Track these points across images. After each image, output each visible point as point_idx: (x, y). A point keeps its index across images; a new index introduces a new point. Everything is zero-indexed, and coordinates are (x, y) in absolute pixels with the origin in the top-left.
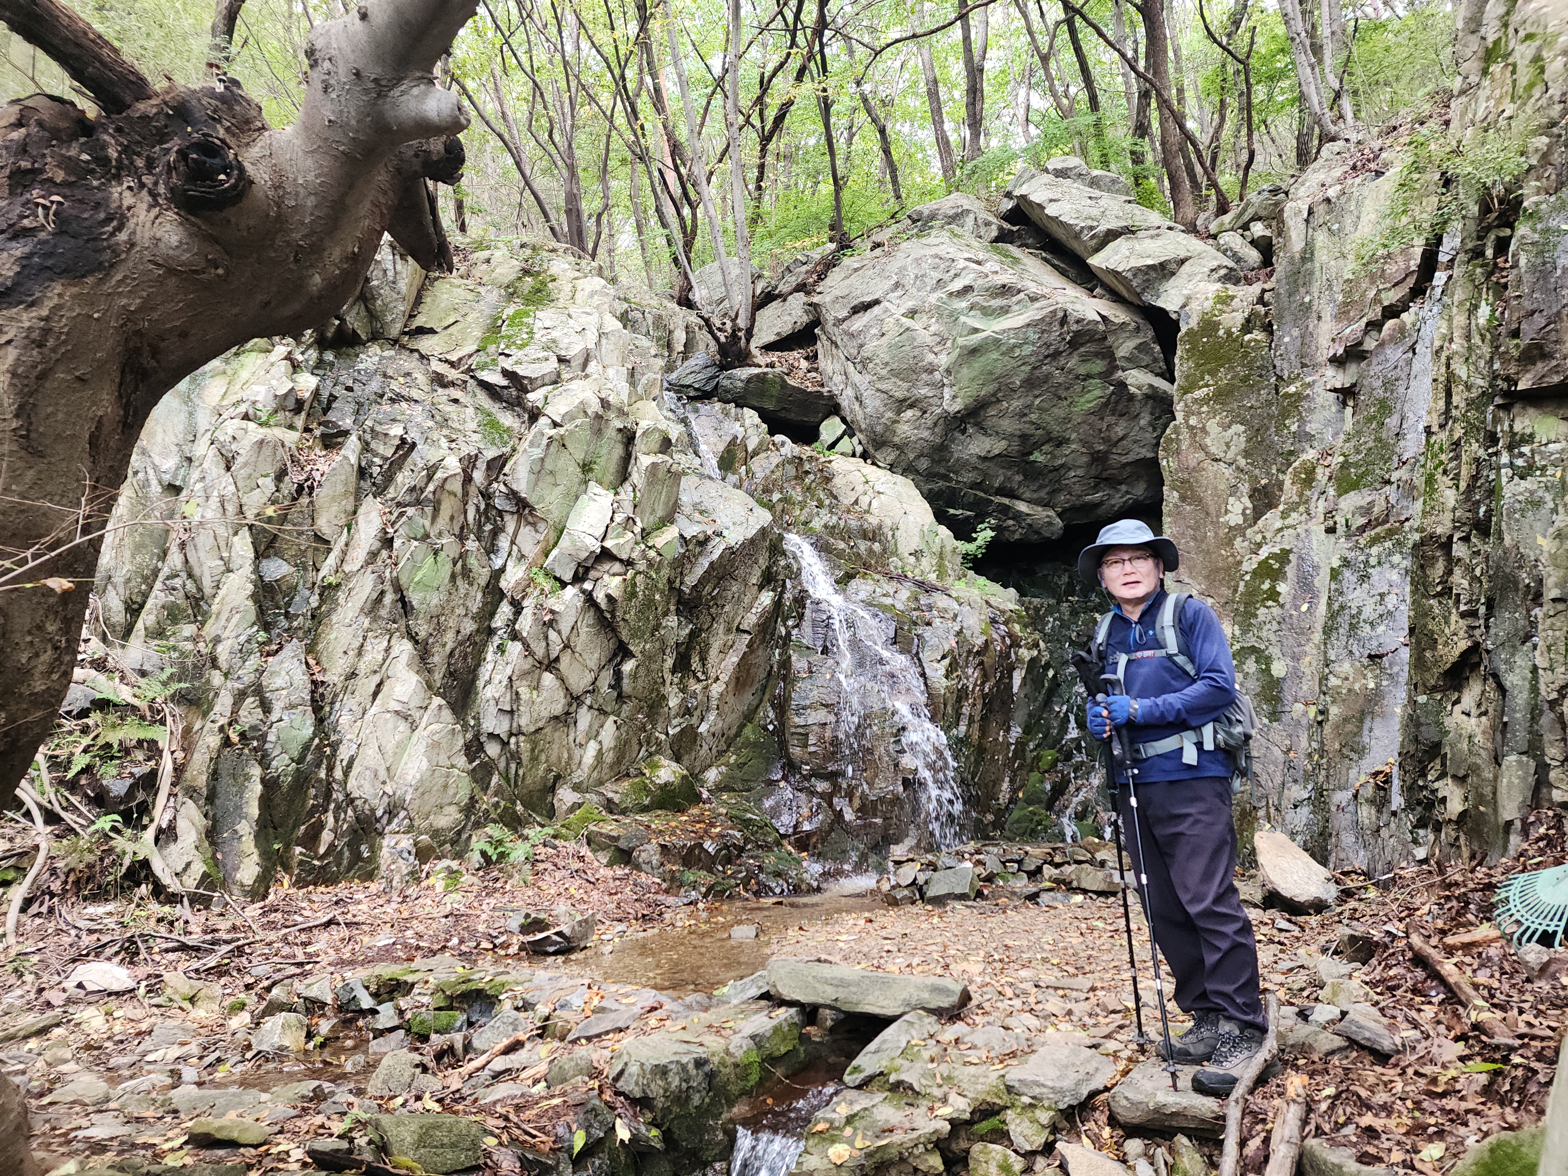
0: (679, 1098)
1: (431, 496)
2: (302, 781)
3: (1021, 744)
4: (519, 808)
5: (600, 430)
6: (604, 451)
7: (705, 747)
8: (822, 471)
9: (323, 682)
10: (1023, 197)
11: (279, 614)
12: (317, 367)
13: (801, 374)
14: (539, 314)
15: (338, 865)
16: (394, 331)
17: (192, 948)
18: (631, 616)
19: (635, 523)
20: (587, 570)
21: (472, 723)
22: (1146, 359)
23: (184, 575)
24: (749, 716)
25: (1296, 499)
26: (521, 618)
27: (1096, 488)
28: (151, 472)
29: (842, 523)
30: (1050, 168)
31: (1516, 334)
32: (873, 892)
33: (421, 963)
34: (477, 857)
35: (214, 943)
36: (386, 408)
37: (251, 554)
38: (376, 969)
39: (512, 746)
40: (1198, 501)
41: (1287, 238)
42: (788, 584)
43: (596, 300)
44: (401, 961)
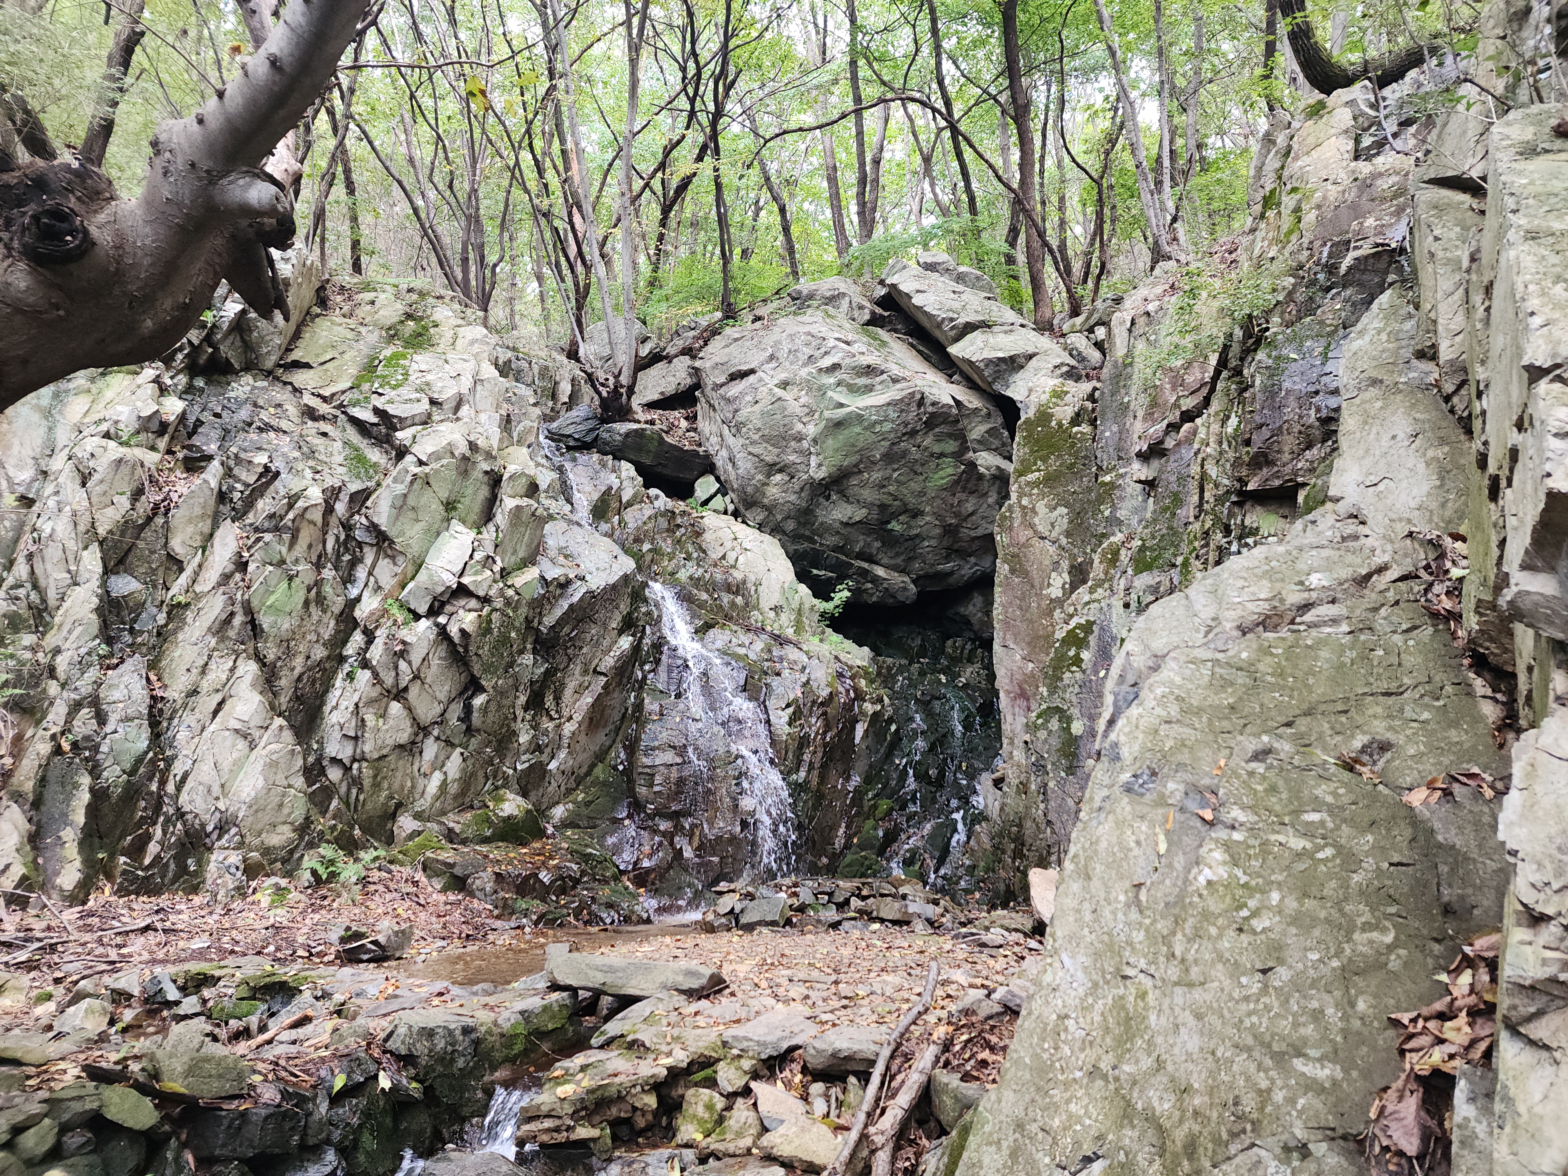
0: (444, 1059)
1: (290, 524)
2: (132, 793)
3: (859, 793)
4: (357, 832)
5: (466, 471)
6: (469, 491)
7: (554, 784)
8: (693, 525)
9: (162, 698)
10: (894, 286)
11: (124, 630)
12: (186, 392)
13: (680, 433)
14: (416, 357)
15: (163, 877)
16: (269, 363)
18: (485, 651)
19: (494, 562)
20: (443, 604)
21: (315, 747)
22: (996, 443)
23: (28, 586)
24: (601, 756)
25: (1102, 576)
26: (372, 647)
27: (947, 558)
28: (4, 483)
29: (707, 576)
30: (921, 261)
31: (1248, 443)
32: (696, 922)
33: (231, 961)
34: (307, 876)
35: (26, 941)
36: (253, 436)
37: (99, 569)
38: (187, 966)
39: (355, 772)
40: (1025, 574)
41: (1112, 344)
42: (648, 630)
43: (476, 348)
44: (212, 960)
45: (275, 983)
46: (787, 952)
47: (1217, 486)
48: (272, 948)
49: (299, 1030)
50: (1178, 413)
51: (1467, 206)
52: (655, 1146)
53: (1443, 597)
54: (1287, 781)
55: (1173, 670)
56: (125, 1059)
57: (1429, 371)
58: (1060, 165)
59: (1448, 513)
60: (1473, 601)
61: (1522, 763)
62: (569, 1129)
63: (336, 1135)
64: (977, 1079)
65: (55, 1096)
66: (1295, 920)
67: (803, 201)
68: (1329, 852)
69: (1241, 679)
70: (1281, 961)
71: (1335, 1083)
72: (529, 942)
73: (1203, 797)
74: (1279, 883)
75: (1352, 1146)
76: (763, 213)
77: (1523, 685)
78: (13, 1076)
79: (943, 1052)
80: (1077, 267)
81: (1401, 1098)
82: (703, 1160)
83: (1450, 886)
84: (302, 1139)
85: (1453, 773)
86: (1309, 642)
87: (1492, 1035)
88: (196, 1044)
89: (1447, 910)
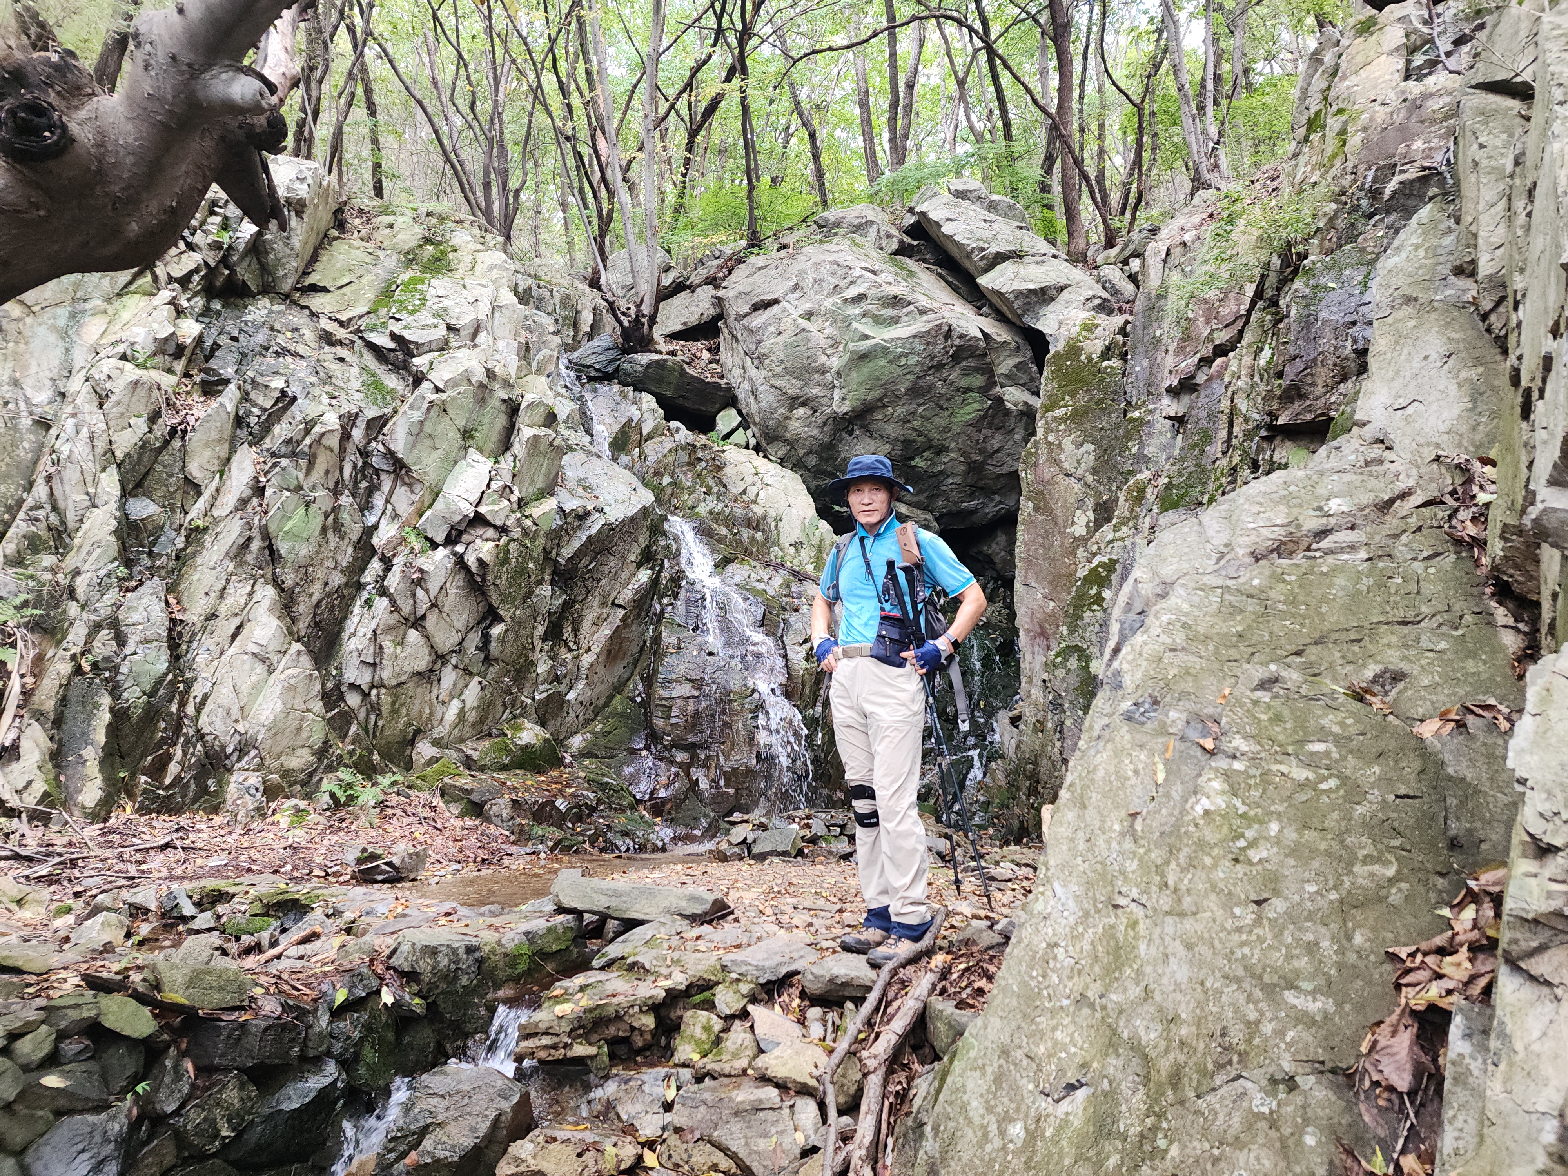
0: (447, 976)
1: (306, 449)
2: (152, 714)
4: (376, 757)
5: (483, 399)
6: (486, 420)
7: (572, 715)
8: (714, 459)
9: (182, 621)
10: (923, 214)
11: (143, 552)
12: (202, 315)
13: (702, 364)
14: (434, 282)
15: (184, 797)
16: (286, 286)
17: (25, 858)
18: (502, 581)
19: (512, 492)
20: (460, 533)
21: (334, 672)
22: (1024, 378)
23: (48, 507)
24: (619, 688)
25: (1127, 514)
26: (390, 575)
27: (971, 496)
28: (22, 405)
29: (727, 511)
30: (952, 188)
31: (1280, 375)
32: (710, 852)
33: (247, 878)
34: (326, 797)
35: (47, 855)
36: (270, 360)
37: (118, 492)
38: (203, 883)
39: (373, 698)
40: (1049, 512)
41: (1146, 275)
42: (667, 563)
43: (495, 274)
44: (228, 877)
45: (287, 901)
46: (794, 881)
47: (1246, 420)
48: (289, 867)
49: (307, 946)
50: (1211, 347)
51: (1515, 112)
52: (652, 1065)
53: (1468, 523)
54: (1293, 711)
55: (1181, 596)
56: (127, 969)
57: (1468, 289)
58: (1100, 90)
59: (1478, 437)
60: (1499, 525)
61: (1537, 688)
62: (566, 1046)
63: (337, 1047)
64: (972, 1006)
65: (52, 1003)
66: (1294, 852)
67: (835, 127)
68: (1333, 783)
69: (1252, 606)
70: (1277, 893)
71: (1326, 1016)
72: (544, 867)
73: (1205, 726)
74: (1279, 814)
75: (1341, 1080)
76: (793, 141)
77: (1546, 615)
78: (14, 983)
79: (940, 980)
80: (1115, 198)
81: (1394, 1033)
82: (699, 1079)
83: (1458, 819)
84: (302, 1050)
85: (1468, 704)
86: (1325, 569)
87: (1493, 971)
88: (204, 957)
89: (1454, 844)
